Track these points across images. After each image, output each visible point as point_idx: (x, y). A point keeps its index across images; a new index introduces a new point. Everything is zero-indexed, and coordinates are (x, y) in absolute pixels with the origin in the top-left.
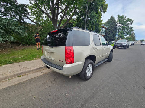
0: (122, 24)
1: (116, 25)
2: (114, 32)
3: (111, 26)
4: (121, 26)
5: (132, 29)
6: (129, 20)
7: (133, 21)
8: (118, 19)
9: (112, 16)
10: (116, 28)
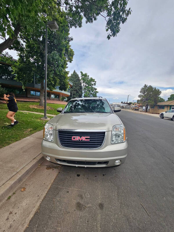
0: (86, 83)
1: (81, 84)
2: (80, 93)
3: (76, 84)
4: (85, 86)
5: (97, 90)
6: (92, 80)
7: (96, 82)
8: (81, 76)
9: (75, 71)
10: (81, 88)
